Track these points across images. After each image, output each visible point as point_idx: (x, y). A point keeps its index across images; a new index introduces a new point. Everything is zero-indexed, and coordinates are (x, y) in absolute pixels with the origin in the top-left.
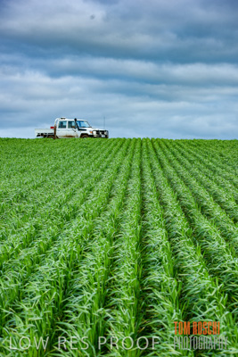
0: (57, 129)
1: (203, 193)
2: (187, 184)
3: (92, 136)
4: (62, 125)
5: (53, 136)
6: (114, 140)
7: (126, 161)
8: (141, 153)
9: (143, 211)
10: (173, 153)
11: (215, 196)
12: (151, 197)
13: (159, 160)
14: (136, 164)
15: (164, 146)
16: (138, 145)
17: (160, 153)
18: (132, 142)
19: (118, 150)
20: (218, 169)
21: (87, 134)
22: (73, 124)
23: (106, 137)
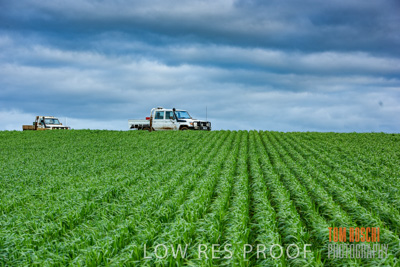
0: (154, 120)
1: (320, 192)
2: (301, 181)
3: (192, 128)
4: (159, 116)
5: (149, 128)
6: (217, 132)
7: (232, 157)
8: (248, 146)
9: (251, 213)
10: (285, 147)
11: (335, 196)
12: (260, 196)
13: (269, 155)
14: (242, 160)
15: (274, 139)
16: (244, 138)
17: (269, 146)
18: (238, 136)
19: (222, 144)
20: (337, 165)
21: (186, 126)
22: (171, 115)
23: (209, 129)
